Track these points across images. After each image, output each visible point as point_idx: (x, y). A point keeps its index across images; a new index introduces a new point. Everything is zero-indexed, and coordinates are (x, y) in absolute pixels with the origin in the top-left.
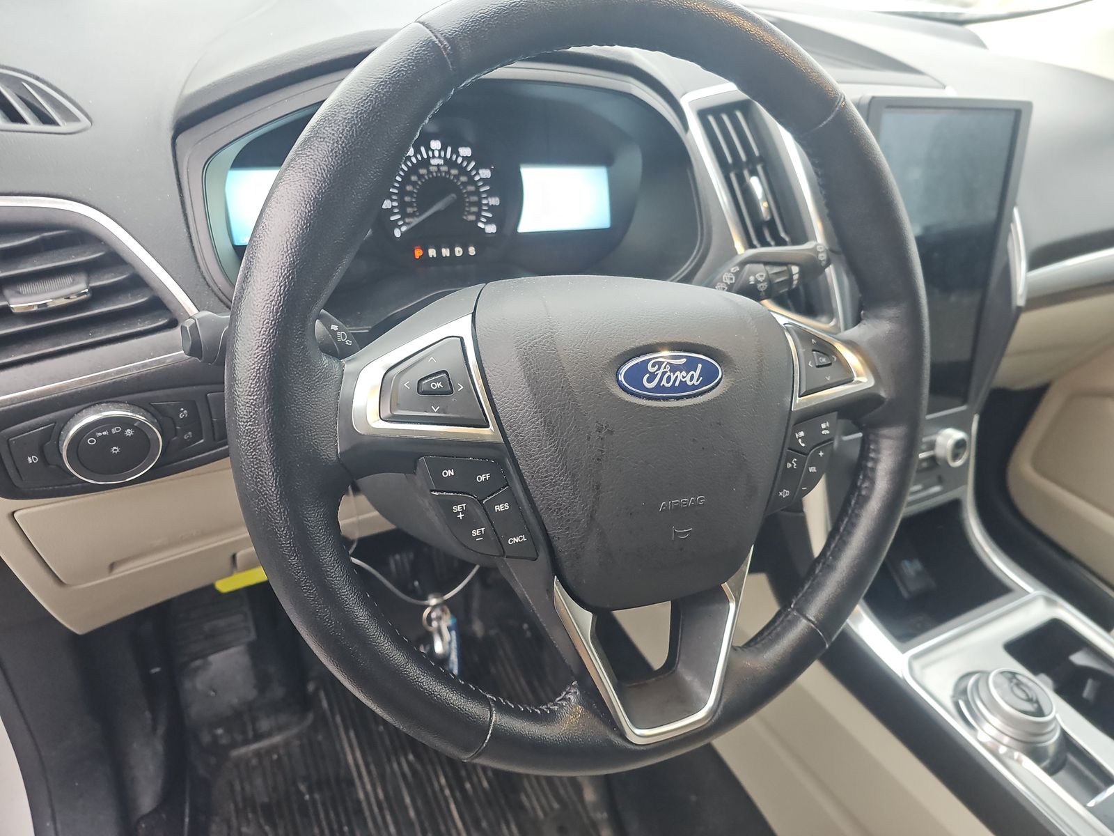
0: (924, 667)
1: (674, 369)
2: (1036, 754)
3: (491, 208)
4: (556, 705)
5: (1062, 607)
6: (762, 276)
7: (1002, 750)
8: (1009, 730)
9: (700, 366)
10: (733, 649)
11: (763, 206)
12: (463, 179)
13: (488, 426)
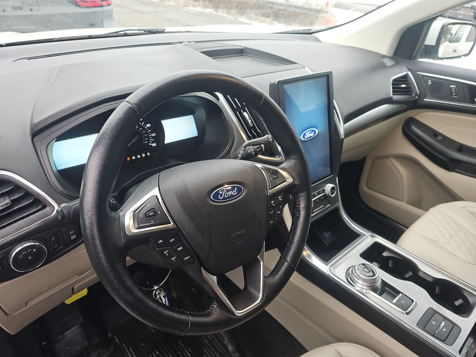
0: (334, 268)
1: (228, 191)
2: (375, 290)
3: (153, 137)
4: (210, 310)
5: (377, 237)
6: (252, 150)
7: (365, 291)
8: (365, 284)
9: (236, 188)
10: (265, 277)
11: (249, 121)
12: (141, 129)
13: (171, 223)
